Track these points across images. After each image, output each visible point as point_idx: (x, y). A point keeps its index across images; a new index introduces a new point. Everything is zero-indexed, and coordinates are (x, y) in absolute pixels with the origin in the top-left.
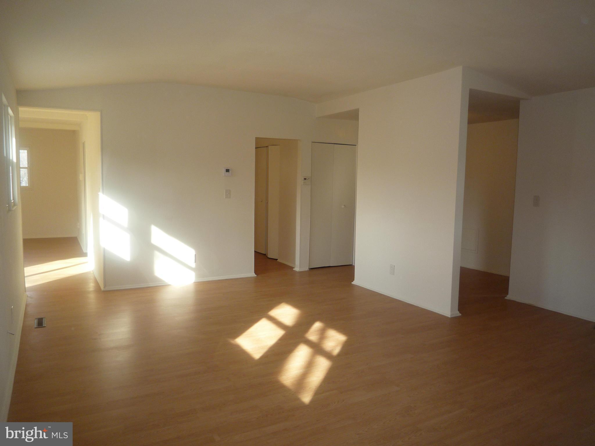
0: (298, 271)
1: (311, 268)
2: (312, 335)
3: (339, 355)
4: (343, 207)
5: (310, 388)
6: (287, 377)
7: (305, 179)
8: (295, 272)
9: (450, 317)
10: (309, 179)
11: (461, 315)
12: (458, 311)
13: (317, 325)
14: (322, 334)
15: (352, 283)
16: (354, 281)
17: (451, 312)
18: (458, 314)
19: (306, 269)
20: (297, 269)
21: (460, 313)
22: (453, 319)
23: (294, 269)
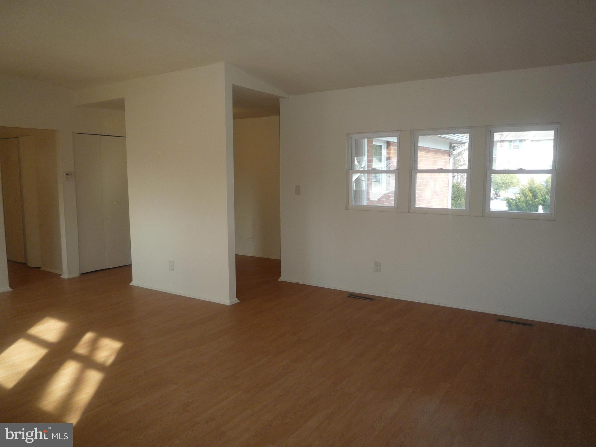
0: (66, 278)
1: (82, 273)
2: (81, 349)
3: (114, 364)
4: (115, 203)
5: (77, 408)
6: (48, 402)
7: (67, 174)
8: (63, 280)
9: (229, 305)
10: (72, 174)
11: (239, 301)
12: (237, 298)
13: (89, 336)
14: (94, 345)
15: (130, 284)
16: (132, 282)
17: (230, 300)
18: (237, 301)
19: (77, 274)
20: (65, 276)
21: (238, 300)
22: (233, 306)
23: (61, 277)
